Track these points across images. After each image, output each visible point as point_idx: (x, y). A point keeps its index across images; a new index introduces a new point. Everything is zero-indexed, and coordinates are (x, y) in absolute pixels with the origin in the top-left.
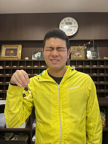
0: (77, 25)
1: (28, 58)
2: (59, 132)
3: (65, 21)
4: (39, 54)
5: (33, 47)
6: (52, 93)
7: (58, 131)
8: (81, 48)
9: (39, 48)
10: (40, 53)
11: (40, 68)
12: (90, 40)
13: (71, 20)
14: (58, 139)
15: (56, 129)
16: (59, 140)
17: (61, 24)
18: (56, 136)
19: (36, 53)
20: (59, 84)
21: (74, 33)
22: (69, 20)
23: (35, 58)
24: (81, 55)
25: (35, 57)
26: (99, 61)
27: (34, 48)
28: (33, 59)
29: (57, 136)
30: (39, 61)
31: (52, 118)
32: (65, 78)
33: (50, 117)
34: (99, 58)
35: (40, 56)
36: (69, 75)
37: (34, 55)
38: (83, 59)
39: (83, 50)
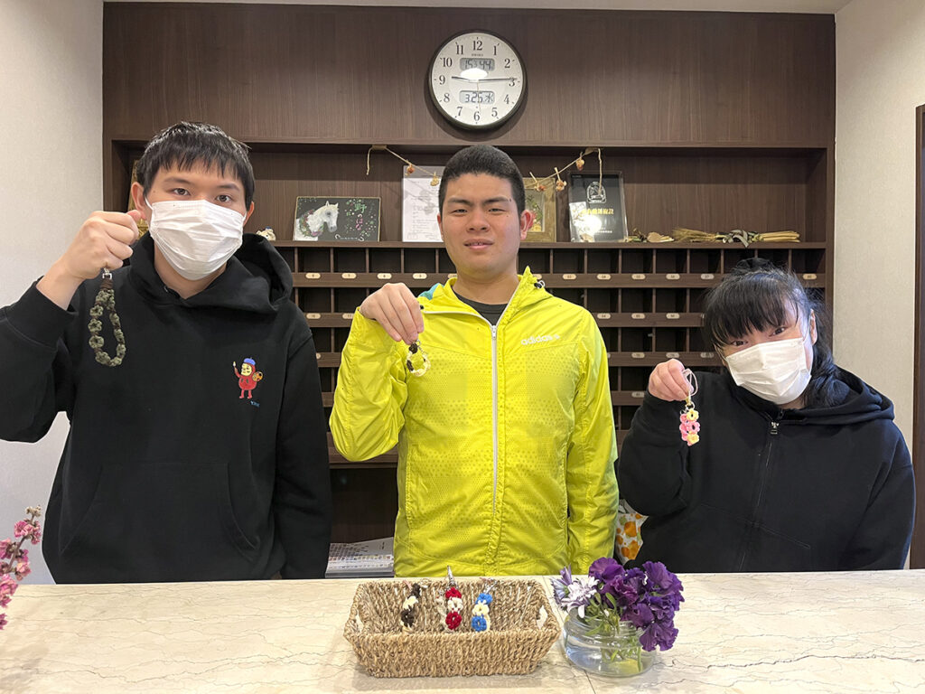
0: (516, 71)
1: (270, 231)
2: (490, 462)
3: (460, 50)
4: (329, 214)
5: (300, 178)
6: (472, 349)
7: (488, 460)
8: (537, 187)
9: (330, 182)
10: (334, 209)
11: (333, 284)
12: (583, 149)
13: (490, 44)
14: (487, 484)
15: (482, 454)
16: (488, 488)
17: (438, 64)
18: (480, 475)
19: (313, 206)
20: (494, 324)
21: (504, 111)
22: (477, 46)
23: (310, 233)
24: (541, 220)
25: (312, 228)
26: (628, 252)
27: (304, 182)
28: (299, 237)
29: (483, 475)
30: (328, 249)
31: (470, 422)
32: (513, 305)
33: (462, 420)
34: (627, 239)
35: (333, 223)
36: (526, 299)
37: (306, 219)
38: (547, 243)
39: (550, 197)
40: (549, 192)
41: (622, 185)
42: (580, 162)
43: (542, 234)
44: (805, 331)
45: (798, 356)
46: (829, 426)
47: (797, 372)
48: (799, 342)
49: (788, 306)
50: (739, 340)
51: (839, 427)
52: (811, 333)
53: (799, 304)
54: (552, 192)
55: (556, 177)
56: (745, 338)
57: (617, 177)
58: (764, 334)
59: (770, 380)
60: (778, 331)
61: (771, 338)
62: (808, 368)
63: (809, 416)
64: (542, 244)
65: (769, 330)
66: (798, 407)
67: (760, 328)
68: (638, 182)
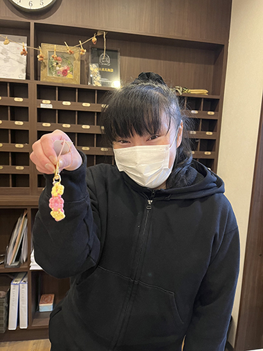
8: (69, 52)
12: (97, 31)
24: (72, 71)
38: (74, 85)
39: (77, 59)
40: (77, 56)
41: (119, 56)
42: (94, 39)
43: (72, 79)
44: (172, 139)
45: (164, 158)
46: (186, 200)
47: (161, 170)
48: (167, 148)
49: (164, 118)
50: (124, 139)
51: (192, 200)
52: (177, 139)
53: (172, 117)
54: (78, 55)
55: (80, 46)
56: (128, 140)
57: (117, 51)
58: (142, 138)
59: (141, 173)
60: (154, 138)
61: (148, 142)
62: (169, 168)
63: (172, 194)
64: (72, 85)
65: (148, 136)
66: (164, 188)
67: (141, 134)
68: (128, 56)
